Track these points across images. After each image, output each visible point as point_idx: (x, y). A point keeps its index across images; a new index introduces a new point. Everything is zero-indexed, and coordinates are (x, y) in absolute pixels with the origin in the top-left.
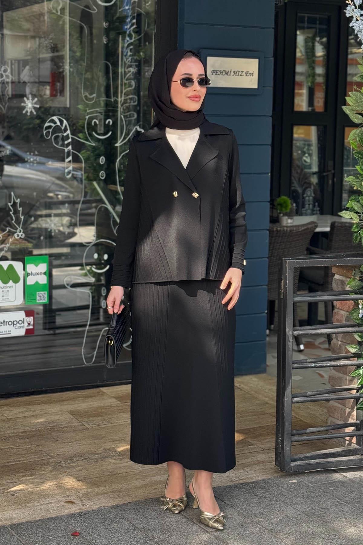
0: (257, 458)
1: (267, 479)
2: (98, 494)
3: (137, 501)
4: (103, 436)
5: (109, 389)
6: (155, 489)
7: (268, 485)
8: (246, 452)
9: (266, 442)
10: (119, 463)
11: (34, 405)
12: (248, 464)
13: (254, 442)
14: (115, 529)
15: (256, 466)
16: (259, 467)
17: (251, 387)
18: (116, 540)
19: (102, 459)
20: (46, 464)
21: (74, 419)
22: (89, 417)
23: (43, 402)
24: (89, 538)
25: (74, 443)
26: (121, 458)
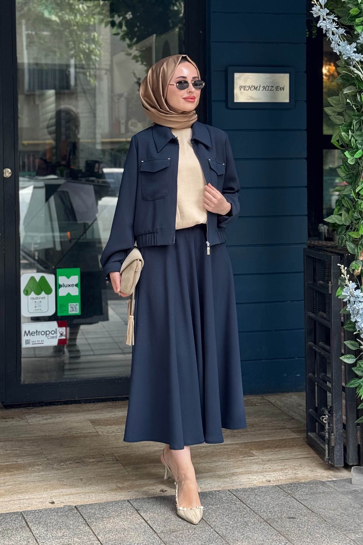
0: (250, 469)
1: (248, 488)
8: (242, 462)
10: (109, 468)
11: (61, 413)
12: (238, 473)
13: (257, 454)
14: (66, 526)
15: (245, 475)
16: (247, 476)
17: (287, 403)
18: (60, 535)
19: (95, 463)
21: (92, 426)
22: (106, 425)
23: (71, 411)
24: (35, 532)
26: (113, 463)
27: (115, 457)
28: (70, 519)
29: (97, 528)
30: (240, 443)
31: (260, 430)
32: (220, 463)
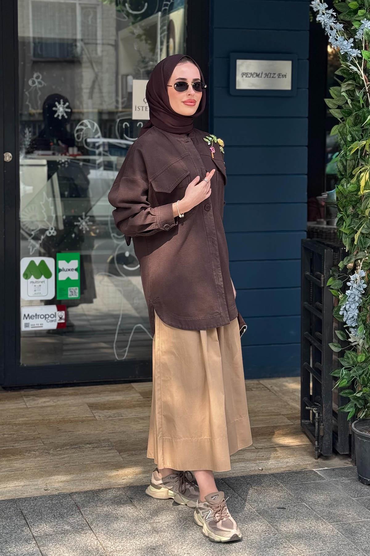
1: (241, 476)
3: (98, 489)
6: (123, 479)
9: (263, 442)
10: (105, 454)
14: (60, 514)
19: (91, 449)
20: (35, 450)
21: (89, 410)
22: (103, 410)
26: (109, 449)
27: (111, 443)
29: (91, 517)
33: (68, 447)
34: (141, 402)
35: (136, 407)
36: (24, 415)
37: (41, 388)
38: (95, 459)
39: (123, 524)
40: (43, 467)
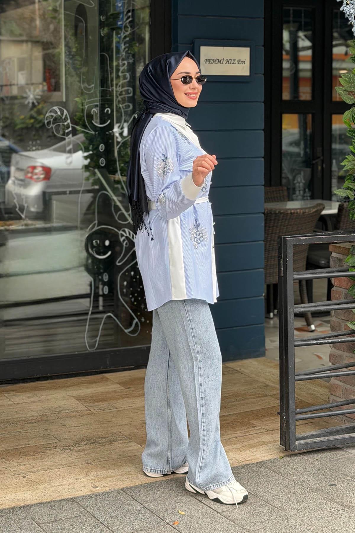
0: (261, 439)
1: (273, 459)
2: (107, 477)
3: (146, 483)
4: (109, 420)
5: (112, 375)
7: (275, 465)
8: (250, 434)
9: (270, 423)
10: (126, 447)
11: (39, 390)
12: (253, 445)
13: (258, 424)
15: (262, 447)
16: (264, 448)
17: (252, 370)
18: (127, 521)
19: (110, 442)
20: (55, 447)
21: (80, 404)
22: (94, 403)
23: (48, 388)
24: (101, 519)
25: (81, 427)
26: (128, 442)
27: (126, 436)
28: (126, 503)
29: (158, 511)
30: (234, 414)
31: (245, 399)
32: (230, 435)
33: (85, 442)
34: (126, 392)
35: (124, 398)
36: (16, 412)
37: (15, 383)
38: (121, 453)
39: (195, 516)
40: (75, 464)
